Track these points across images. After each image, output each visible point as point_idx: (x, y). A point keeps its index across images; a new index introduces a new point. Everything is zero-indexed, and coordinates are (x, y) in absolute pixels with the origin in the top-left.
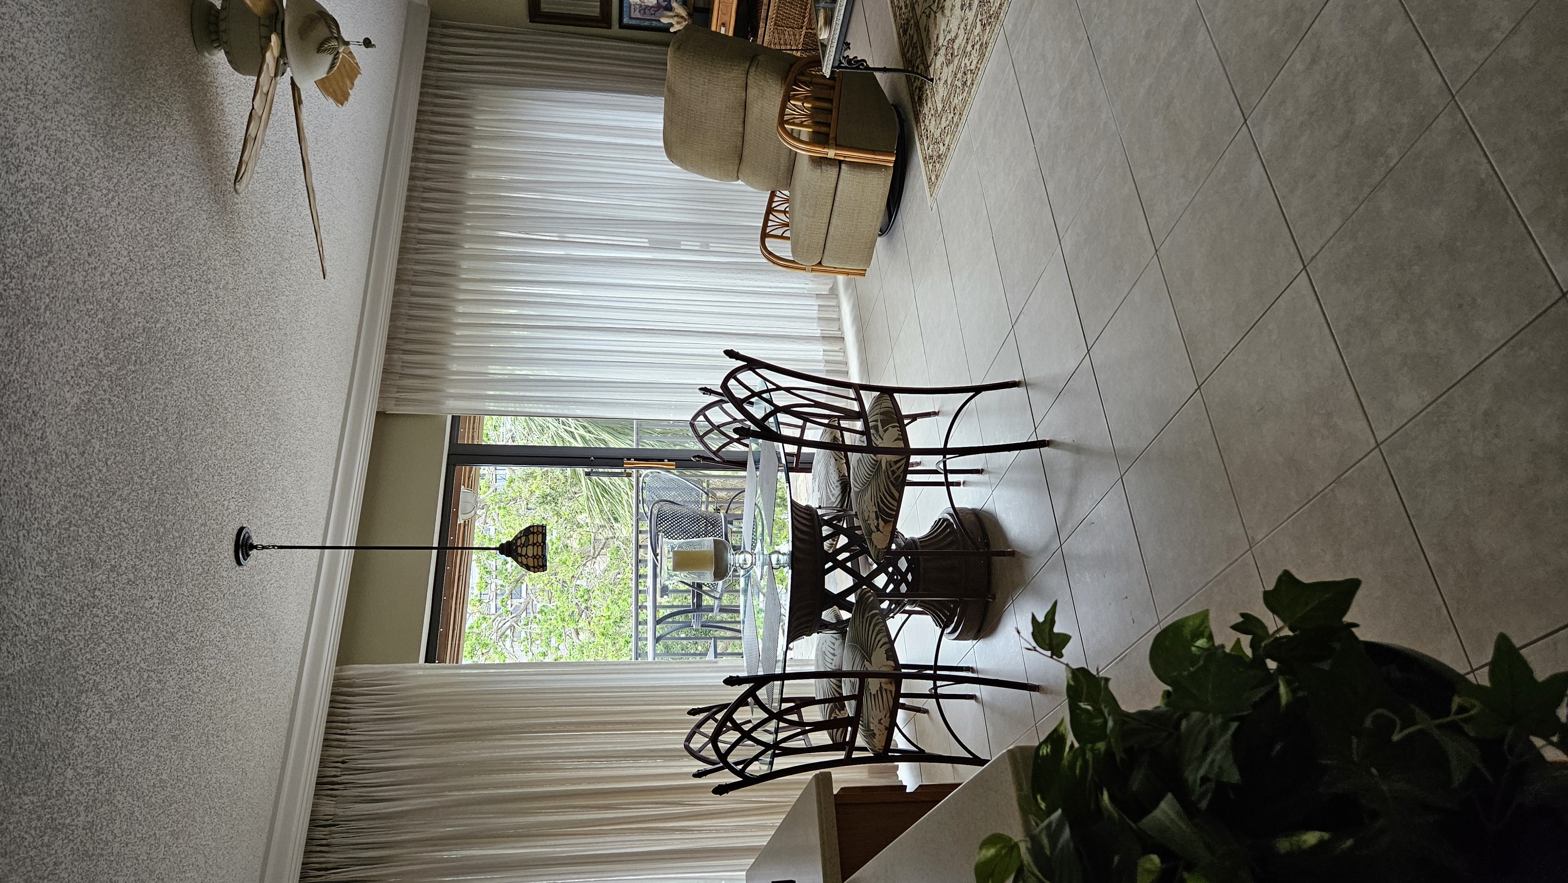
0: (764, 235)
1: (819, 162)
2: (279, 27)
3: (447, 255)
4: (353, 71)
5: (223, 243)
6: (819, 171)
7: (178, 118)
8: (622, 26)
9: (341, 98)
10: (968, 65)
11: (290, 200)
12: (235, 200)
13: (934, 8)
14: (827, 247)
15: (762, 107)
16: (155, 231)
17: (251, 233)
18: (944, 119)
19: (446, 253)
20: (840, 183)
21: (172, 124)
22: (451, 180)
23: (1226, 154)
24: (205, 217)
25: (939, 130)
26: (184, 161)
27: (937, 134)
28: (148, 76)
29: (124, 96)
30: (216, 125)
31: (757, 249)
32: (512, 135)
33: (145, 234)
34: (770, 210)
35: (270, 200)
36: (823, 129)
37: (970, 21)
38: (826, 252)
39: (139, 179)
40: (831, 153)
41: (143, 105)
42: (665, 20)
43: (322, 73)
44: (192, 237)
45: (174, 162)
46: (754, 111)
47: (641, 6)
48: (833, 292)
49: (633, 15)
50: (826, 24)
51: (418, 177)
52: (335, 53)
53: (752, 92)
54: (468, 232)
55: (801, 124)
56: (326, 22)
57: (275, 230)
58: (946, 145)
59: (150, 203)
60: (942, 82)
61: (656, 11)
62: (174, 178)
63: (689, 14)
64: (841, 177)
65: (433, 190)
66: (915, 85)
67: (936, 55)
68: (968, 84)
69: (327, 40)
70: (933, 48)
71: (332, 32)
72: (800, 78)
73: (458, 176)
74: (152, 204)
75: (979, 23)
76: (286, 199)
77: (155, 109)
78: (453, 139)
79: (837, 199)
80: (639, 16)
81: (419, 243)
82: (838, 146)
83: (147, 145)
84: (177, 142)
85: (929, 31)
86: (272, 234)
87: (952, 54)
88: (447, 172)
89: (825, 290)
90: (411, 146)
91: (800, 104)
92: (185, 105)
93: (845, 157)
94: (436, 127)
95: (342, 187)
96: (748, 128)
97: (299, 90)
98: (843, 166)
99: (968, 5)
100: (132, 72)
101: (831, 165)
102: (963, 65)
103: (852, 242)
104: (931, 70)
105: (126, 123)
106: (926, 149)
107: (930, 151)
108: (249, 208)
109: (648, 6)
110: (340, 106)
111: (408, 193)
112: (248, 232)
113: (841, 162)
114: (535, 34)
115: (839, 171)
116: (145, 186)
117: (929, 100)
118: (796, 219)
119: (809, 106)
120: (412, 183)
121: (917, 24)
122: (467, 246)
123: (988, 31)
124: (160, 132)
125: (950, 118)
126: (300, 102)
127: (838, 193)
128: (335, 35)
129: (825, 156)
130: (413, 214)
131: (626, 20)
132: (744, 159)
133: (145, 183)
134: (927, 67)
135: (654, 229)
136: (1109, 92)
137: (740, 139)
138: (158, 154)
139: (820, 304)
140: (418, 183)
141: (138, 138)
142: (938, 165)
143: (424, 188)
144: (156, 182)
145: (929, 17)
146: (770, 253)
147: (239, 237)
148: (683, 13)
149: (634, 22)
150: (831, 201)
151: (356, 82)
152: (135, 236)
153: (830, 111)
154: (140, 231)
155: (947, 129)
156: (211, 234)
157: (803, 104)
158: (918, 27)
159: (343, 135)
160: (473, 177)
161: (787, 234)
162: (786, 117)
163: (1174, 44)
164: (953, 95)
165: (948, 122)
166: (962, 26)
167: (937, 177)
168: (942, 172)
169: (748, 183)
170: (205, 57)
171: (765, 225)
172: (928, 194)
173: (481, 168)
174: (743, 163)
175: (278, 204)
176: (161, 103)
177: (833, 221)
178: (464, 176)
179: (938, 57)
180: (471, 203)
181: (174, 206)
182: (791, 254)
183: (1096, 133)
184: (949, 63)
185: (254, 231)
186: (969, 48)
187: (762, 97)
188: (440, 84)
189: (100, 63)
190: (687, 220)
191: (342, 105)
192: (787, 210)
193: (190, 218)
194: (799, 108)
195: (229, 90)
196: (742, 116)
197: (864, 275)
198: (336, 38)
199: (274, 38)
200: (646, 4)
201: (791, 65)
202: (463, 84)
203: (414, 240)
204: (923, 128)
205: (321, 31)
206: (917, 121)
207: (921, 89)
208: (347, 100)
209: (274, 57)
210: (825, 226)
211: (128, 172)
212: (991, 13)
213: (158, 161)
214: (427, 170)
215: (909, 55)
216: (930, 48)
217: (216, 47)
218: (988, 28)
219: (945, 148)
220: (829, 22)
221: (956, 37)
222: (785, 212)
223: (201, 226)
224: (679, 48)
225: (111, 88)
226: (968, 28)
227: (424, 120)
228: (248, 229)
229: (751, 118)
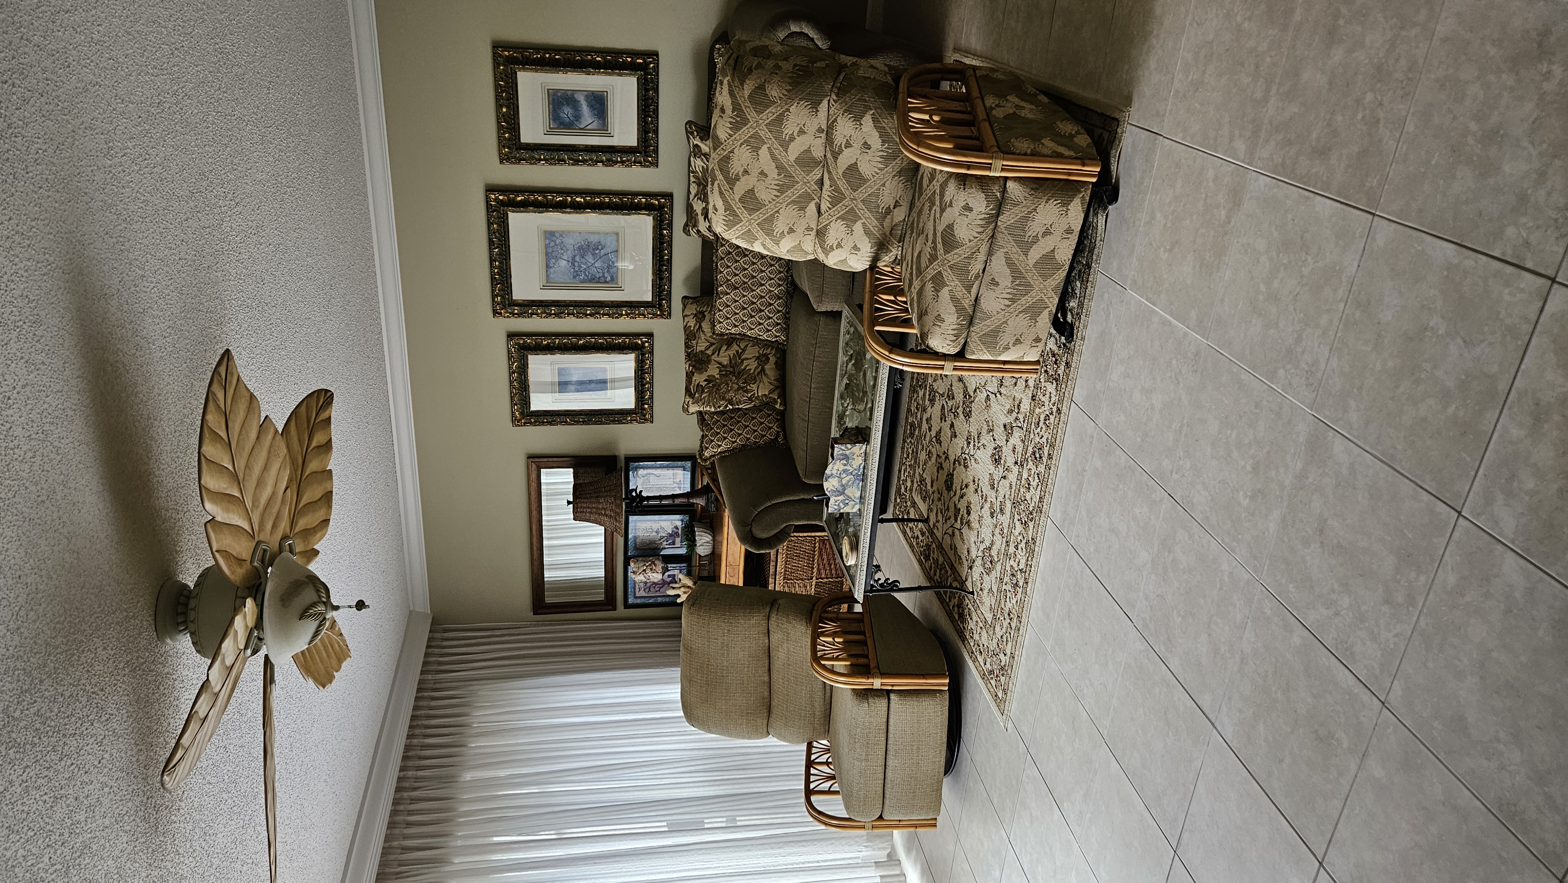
0: (809, 793)
1: (864, 694)
2: (259, 597)
3: (430, 876)
4: (342, 654)
5: (144, 875)
6: (867, 705)
7: (115, 712)
8: (627, 606)
9: (323, 679)
10: (1015, 565)
11: (247, 818)
12: (173, 817)
13: (958, 525)
14: (887, 796)
15: (788, 651)
16: (46, 859)
17: (187, 862)
18: (998, 628)
19: (430, 873)
20: (891, 716)
21: (104, 719)
22: (443, 785)
23: (1446, 557)
24: (125, 839)
25: (995, 641)
26: (110, 766)
27: (993, 645)
28: (83, 659)
29: (41, 681)
30: (165, 724)
31: (804, 812)
32: (512, 727)
33: (29, 864)
34: (810, 764)
35: (220, 818)
36: (862, 661)
37: (1005, 525)
38: (887, 802)
39: (38, 788)
40: (877, 683)
41: (67, 694)
42: (671, 592)
43: (301, 645)
44: (100, 867)
45: (96, 767)
46: (780, 656)
47: (646, 583)
48: (892, 859)
49: (637, 595)
50: (852, 549)
51: (405, 788)
52: (321, 619)
53: (775, 637)
54: (459, 843)
55: (837, 659)
56: (315, 587)
57: (220, 856)
58: (1009, 654)
59: (47, 820)
60: (986, 592)
61: (661, 588)
62: (91, 787)
63: (695, 583)
64: (891, 709)
65: (419, 800)
66: (951, 604)
67: (971, 568)
68: (1021, 584)
69: (314, 605)
70: (965, 563)
71: (320, 597)
72: (825, 615)
73: (450, 780)
74: (51, 821)
75: (1018, 524)
76: (242, 816)
77: (84, 700)
78: (448, 740)
79: (891, 735)
80: (644, 594)
81: (400, 865)
82: (883, 675)
83: (61, 743)
84: (105, 742)
85: (956, 548)
86: (216, 862)
87: (991, 562)
88: (440, 778)
89: (882, 855)
90: (401, 754)
91: (830, 639)
92: (126, 698)
93: (893, 686)
94: (429, 731)
95: (315, 803)
96: (774, 676)
97: (272, 666)
98: (893, 696)
99: (999, 510)
100: (61, 653)
101: (878, 696)
102: (1008, 568)
103: (916, 785)
104: (969, 584)
105: (37, 714)
106: (982, 664)
107: (988, 665)
108: (190, 827)
109: (654, 583)
110: (321, 688)
111: (393, 808)
112: (182, 859)
113: (888, 692)
114: (538, 625)
115: (889, 703)
116: (46, 797)
117: (974, 614)
118: (845, 766)
119: (841, 640)
120: (399, 795)
121: (940, 547)
122: (457, 860)
123: (1031, 527)
124: (84, 729)
125: (1006, 624)
126: (272, 681)
127: (891, 728)
128: (324, 600)
129: (871, 687)
130: (397, 831)
131: (631, 600)
132: (774, 710)
133: (46, 794)
134: (963, 583)
135: (674, 808)
136: (1223, 541)
137: (766, 688)
138: (76, 756)
139: (881, 874)
140: (405, 794)
141: (50, 733)
142: (1003, 679)
143: (411, 800)
144: (63, 792)
145: (953, 535)
146: (820, 813)
147: (169, 866)
148: (689, 583)
149: (639, 601)
150: (884, 739)
151: (344, 664)
152: (13, 866)
153: (864, 643)
154: (21, 860)
155: (1005, 637)
156: (129, 862)
157: (834, 639)
158: (942, 548)
159: (324, 742)
160: (468, 779)
161: (836, 787)
162: (819, 654)
163: (1299, 465)
164: (1003, 601)
165: (1004, 630)
166: (997, 531)
167: (1005, 691)
168: (1011, 685)
169: (780, 737)
170: (167, 644)
171: (808, 782)
172: (997, 713)
173: (478, 767)
174: (773, 716)
175: (230, 823)
176: (93, 693)
177: (890, 763)
178: (459, 779)
179: (974, 569)
180: (465, 808)
181: (83, 824)
182: (845, 812)
183: (1221, 589)
184: (989, 572)
185: (191, 859)
186: (1012, 549)
187: (787, 640)
188: (438, 686)
189: (16, 638)
190: (712, 793)
191: (324, 687)
192: (830, 760)
193: (103, 841)
194: (829, 643)
195: (190, 683)
196: (767, 664)
197: (935, 825)
198: (324, 603)
199: (249, 602)
200: (651, 581)
201: (814, 605)
202: (462, 683)
203: (395, 863)
204: (972, 644)
205: (309, 595)
206: (963, 639)
207: (960, 605)
208: (331, 683)
209: (247, 627)
210: (881, 769)
211: (24, 777)
212: (1031, 509)
213: (72, 764)
214: (416, 778)
215: (937, 577)
216: (961, 563)
217: (181, 631)
218: (1031, 524)
219: (1007, 658)
220: (855, 547)
221: (992, 543)
222: (827, 763)
223: (117, 852)
224: (693, 605)
225: (24, 669)
226: (1005, 531)
227: (417, 725)
228: (184, 856)
229: (777, 665)
